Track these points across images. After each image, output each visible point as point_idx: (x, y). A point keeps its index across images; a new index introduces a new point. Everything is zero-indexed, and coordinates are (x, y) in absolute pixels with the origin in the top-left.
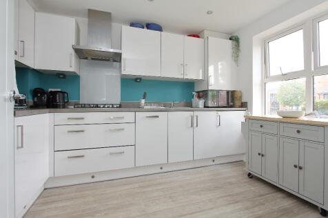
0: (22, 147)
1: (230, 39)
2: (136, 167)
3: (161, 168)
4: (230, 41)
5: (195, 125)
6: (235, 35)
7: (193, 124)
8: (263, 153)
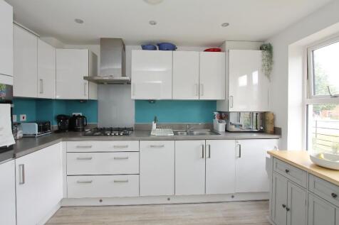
0: (23, 183)
1: (261, 49)
2: (140, 197)
3: (169, 199)
4: (260, 51)
5: (207, 155)
6: (267, 43)
7: (205, 154)
8: (289, 207)
